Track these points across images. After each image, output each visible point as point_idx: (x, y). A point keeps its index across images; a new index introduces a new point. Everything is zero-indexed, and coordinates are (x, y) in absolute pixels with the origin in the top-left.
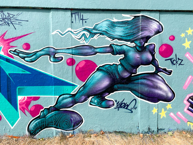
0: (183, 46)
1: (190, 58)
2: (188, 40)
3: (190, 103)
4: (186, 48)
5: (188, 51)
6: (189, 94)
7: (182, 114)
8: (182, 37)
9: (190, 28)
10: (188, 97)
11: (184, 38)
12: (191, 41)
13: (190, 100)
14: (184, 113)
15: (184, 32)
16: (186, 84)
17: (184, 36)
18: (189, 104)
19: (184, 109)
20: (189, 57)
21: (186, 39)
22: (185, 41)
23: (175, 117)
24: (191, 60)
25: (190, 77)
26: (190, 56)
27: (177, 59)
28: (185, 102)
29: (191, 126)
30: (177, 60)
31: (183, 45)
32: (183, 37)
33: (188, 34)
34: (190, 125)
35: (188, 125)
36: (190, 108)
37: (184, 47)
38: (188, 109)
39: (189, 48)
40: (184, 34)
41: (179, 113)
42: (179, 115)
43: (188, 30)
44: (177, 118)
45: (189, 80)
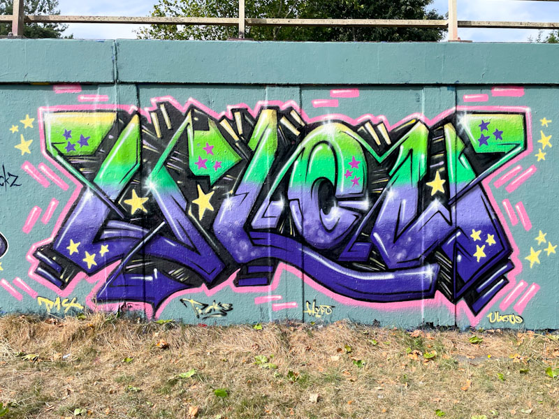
0: (16, 149)
1: (32, 172)
2: (26, 139)
3: (40, 260)
4: (23, 154)
5: (27, 158)
6: (36, 241)
7: (24, 281)
8: (13, 132)
9: (27, 116)
10: (34, 248)
11: (18, 134)
12: (32, 141)
13: (39, 254)
14: (28, 280)
15: (16, 122)
16: (28, 223)
17: (18, 131)
18: (38, 262)
19: (28, 273)
20: (30, 170)
21: (22, 137)
22: (20, 140)
23: (11, 288)
24: (35, 176)
25: (36, 209)
26: (32, 170)
27: (6, 174)
28: (29, 257)
29: (47, 305)
30: (7, 177)
31: (16, 147)
32: (15, 132)
33: (26, 127)
34: (43, 303)
35: (40, 304)
36: (40, 269)
37: (19, 151)
38: (37, 272)
39: (30, 153)
40: (17, 127)
41: (18, 279)
42: (19, 283)
43: (24, 118)
44: (16, 289)
45: (34, 215)
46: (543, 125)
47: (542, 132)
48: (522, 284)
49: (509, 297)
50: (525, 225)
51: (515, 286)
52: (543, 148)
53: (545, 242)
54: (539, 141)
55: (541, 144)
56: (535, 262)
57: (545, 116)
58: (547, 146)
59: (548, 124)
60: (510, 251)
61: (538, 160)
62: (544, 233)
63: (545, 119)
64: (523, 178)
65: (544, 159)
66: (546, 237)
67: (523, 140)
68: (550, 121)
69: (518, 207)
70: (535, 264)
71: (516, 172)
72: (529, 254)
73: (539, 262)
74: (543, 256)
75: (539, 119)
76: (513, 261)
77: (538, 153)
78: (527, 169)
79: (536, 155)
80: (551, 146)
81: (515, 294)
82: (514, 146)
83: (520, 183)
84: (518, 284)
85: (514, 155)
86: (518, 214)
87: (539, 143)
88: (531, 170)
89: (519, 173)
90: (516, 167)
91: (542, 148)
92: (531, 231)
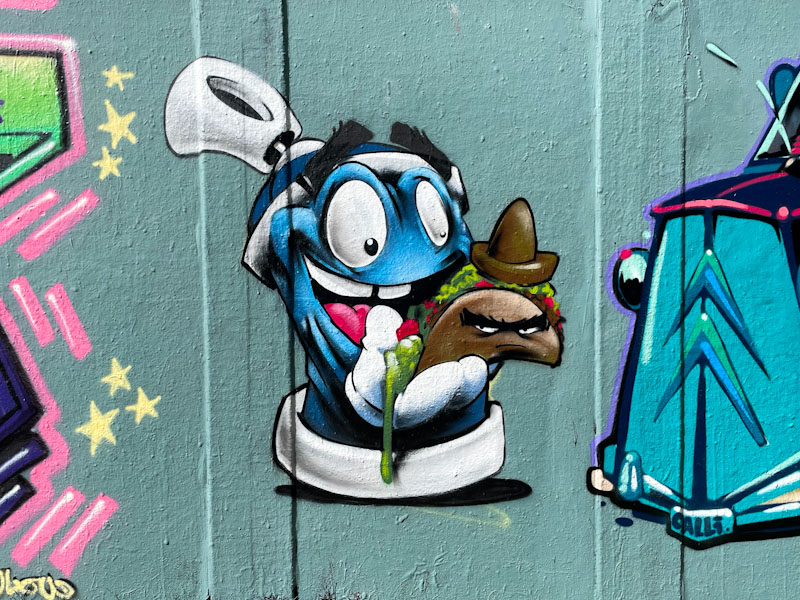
46: (110, 84)
47: (107, 102)
48: (70, 496)
49: (38, 530)
50: (73, 345)
51: (51, 503)
52: (114, 145)
53: (128, 387)
54: (101, 127)
55: (107, 136)
56: (104, 440)
57: (116, 62)
58: (124, 141)
59: (125, 82)
60: (35, 411)
61: (102, 176)
62: (124, 364)
63: (114, 68)
64: (64, 221)
65: (117, 173)
66: (130, 377)
67: (58, 124)
68: (130, 75)
69: (51, 297)
70: (104, 444)
71: (42, 205)
72: (85, 418)
73: (112, 439)
74: (123, 425)
75: (99, 70)
76: (44, 438)
77: (100, 158)
78: (75, 200)
79: (95, 164)
80: (133, 140)
81: (52, 523)
82: (36, 138)
83: (56, 235)
84: (59, 496)
85: (36, 162)
86: (52, 316)
87: (101, 132)
88: (83, 202)
89: (52, 209)
90: (43, 192)
91: (109, 146)
92: (90, 361)
